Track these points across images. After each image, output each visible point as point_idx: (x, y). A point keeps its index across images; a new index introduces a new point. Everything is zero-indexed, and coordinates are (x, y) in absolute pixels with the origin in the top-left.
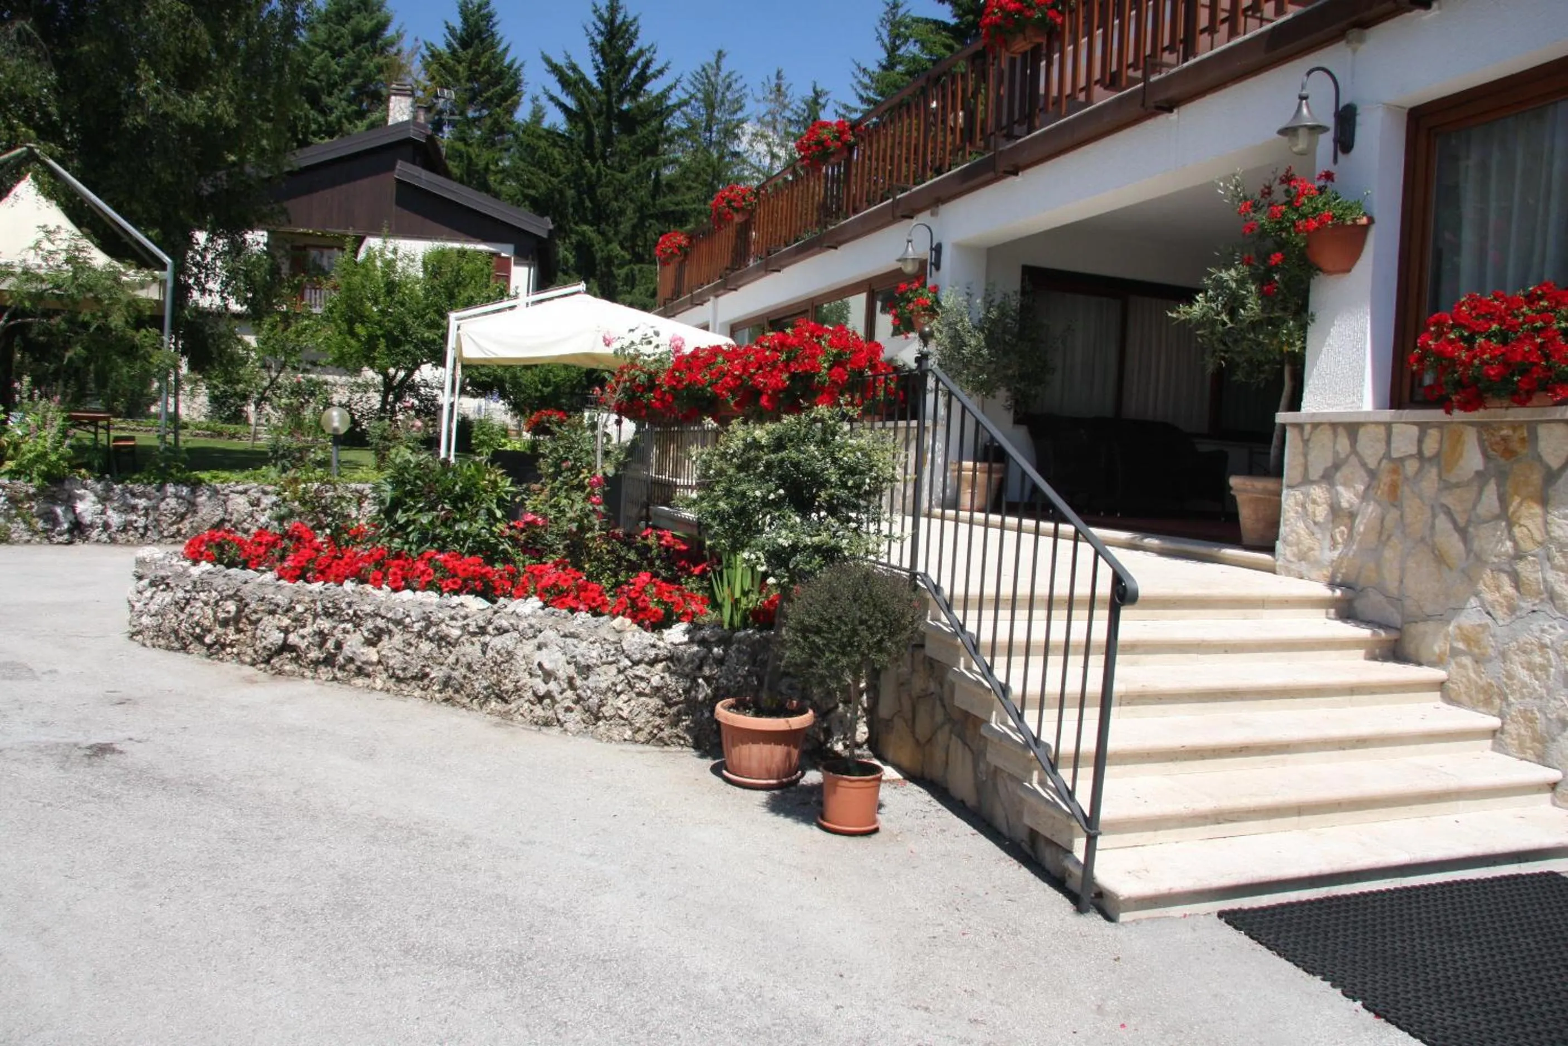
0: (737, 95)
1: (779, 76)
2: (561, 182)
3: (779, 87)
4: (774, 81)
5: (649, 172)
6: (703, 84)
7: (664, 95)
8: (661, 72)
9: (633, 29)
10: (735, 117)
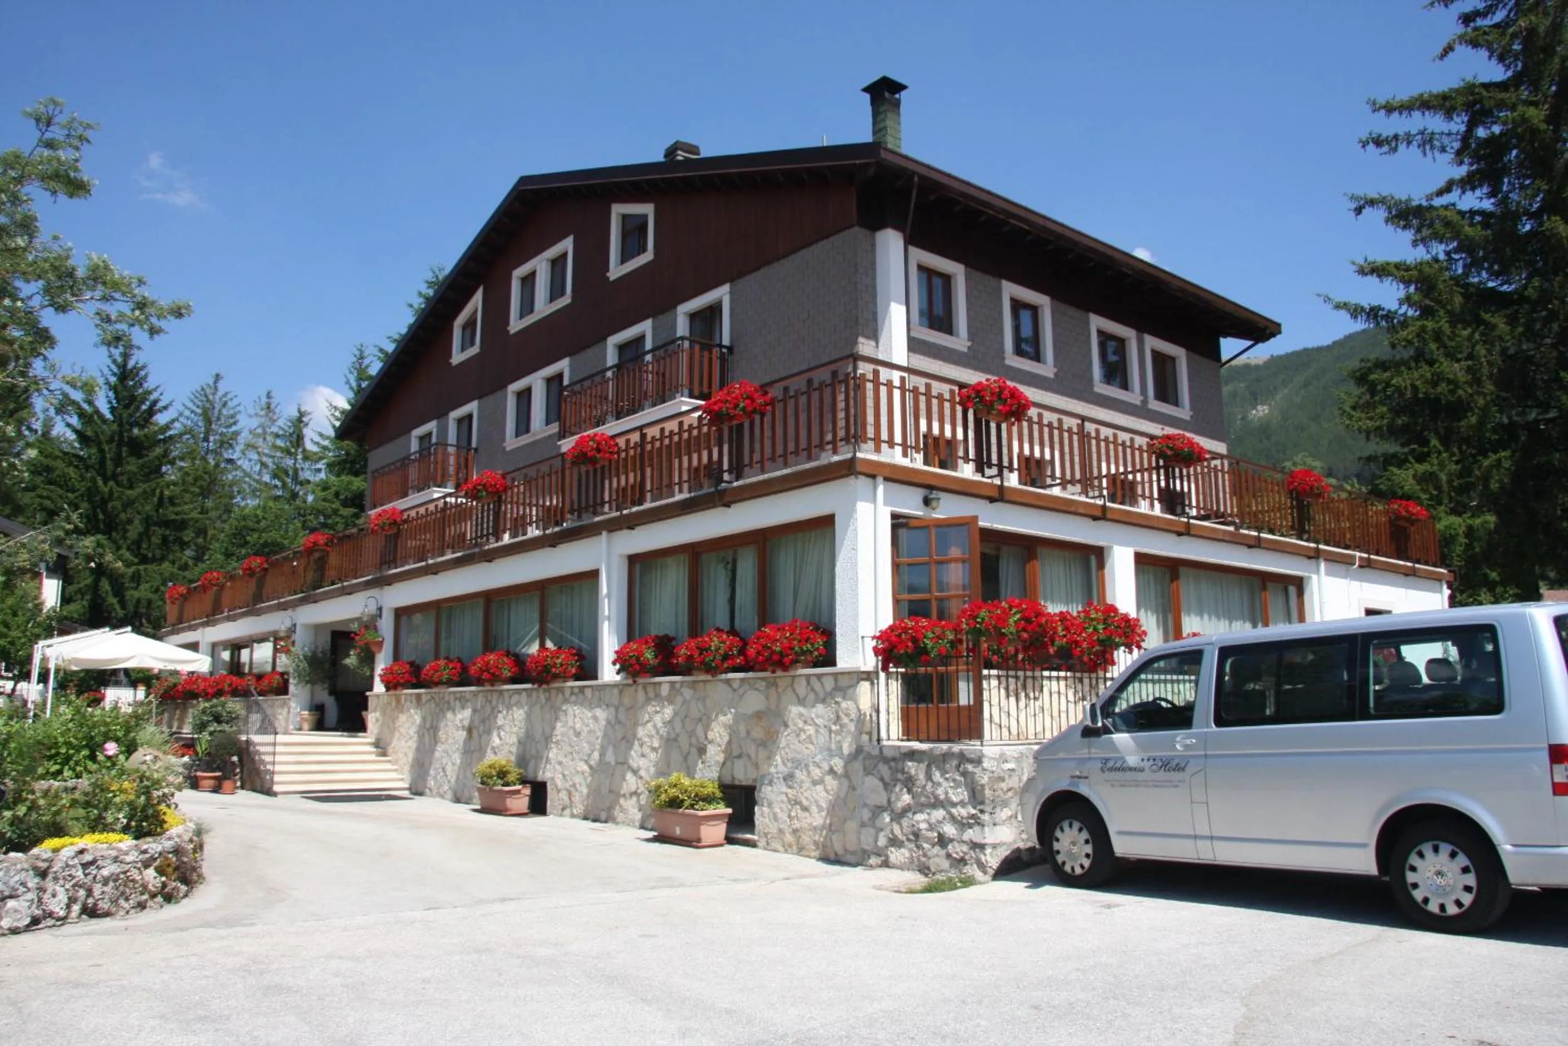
0: (232, 412)
1: (269, 396)
2: (76, 498)
3: (268, 407)
4: (264, 400)
5: (154, 490)
6: (202, 401)
7: (167, 427)
8: (165, 408)
9: (142, 373)
10: (231, 430)
